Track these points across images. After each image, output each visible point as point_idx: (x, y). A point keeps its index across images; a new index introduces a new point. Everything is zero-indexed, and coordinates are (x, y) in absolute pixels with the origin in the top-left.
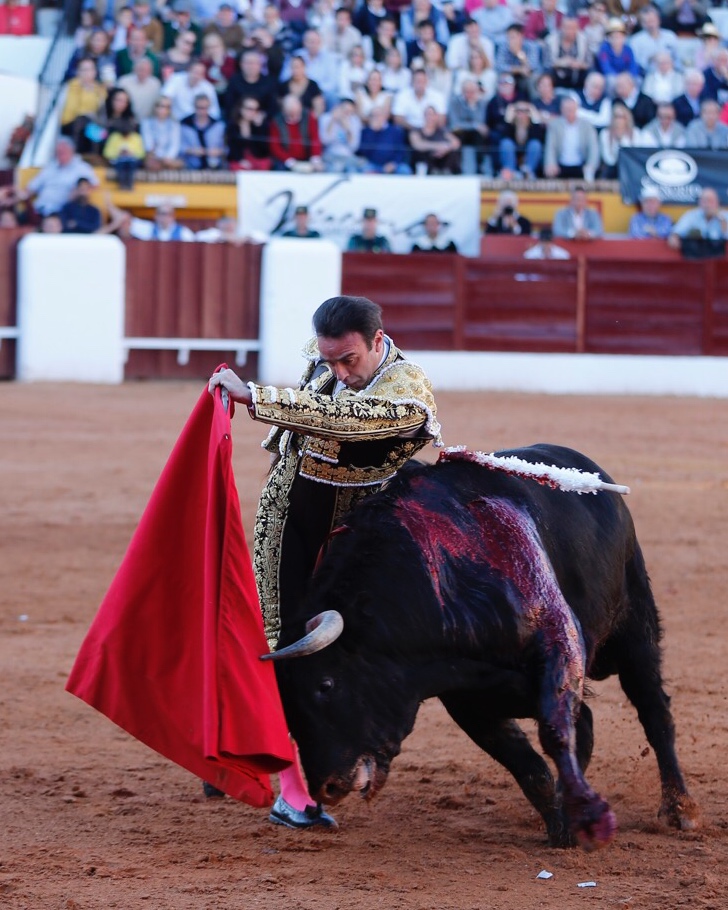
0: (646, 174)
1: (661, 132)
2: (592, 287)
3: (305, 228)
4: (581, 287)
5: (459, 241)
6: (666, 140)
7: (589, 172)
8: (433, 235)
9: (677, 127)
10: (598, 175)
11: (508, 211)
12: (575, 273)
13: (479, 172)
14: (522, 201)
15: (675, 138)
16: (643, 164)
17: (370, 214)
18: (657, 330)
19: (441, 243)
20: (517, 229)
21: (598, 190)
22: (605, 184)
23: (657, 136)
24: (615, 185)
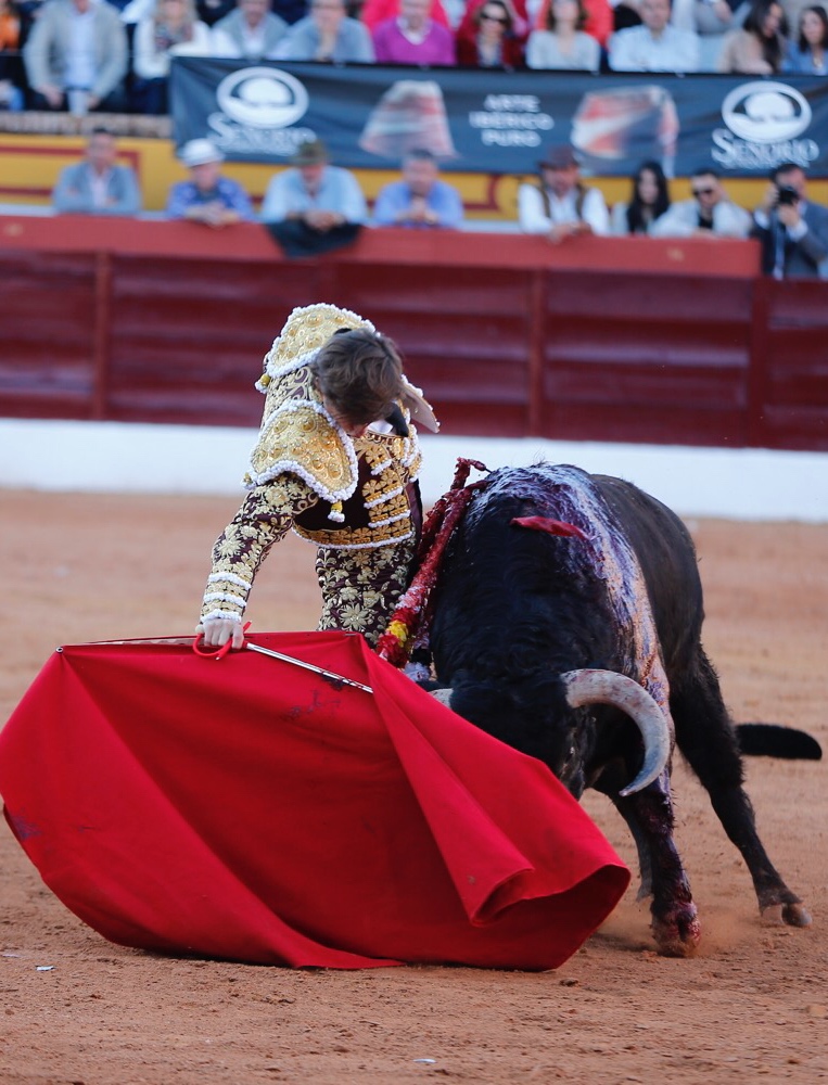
0: (219, 109)
1: (246, 32)
6: (255, 46)
9: (275, 23)
15: (272, 43)
16: (213, 86)
21: (133, 133)
22: (146, 122)
23: (237, 39)
24: (162, 124)
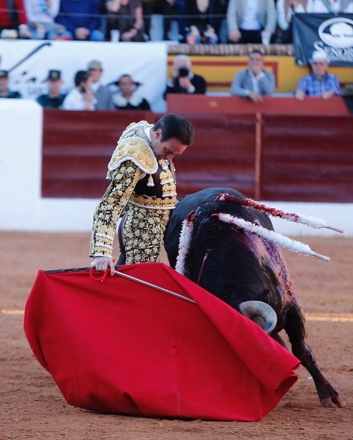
2: (267, 141)
3: (7, 90)
4: (258, 141)
5: (150, 99)
7: (266, 37)
8: (126, 94)
10: (273, 40)
11: (184, 72)
12: (252, 129)
13: (166, 38)
14: (194, 63)
16: (316, 30)
17: (55, 75)
18: (327, 179)
19: (135, 101)
20: (192, 89)
21: (274, 53)
22: (279, 47)
